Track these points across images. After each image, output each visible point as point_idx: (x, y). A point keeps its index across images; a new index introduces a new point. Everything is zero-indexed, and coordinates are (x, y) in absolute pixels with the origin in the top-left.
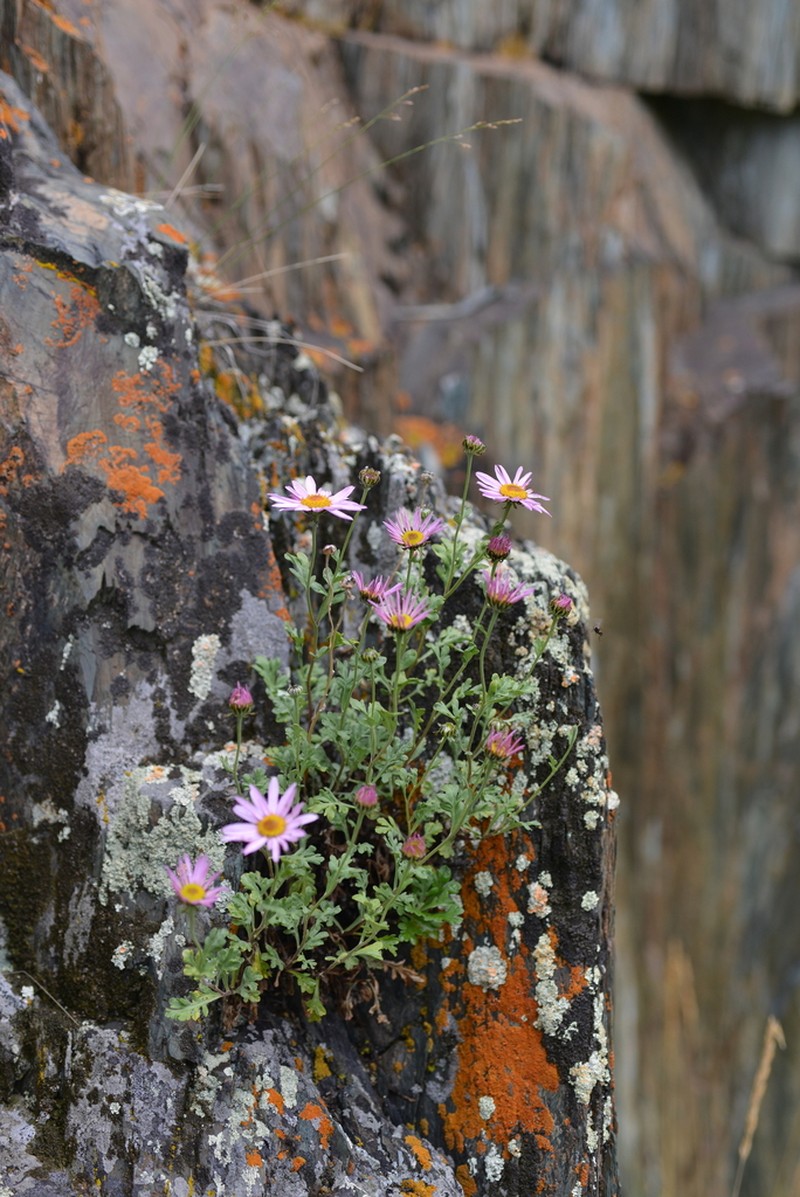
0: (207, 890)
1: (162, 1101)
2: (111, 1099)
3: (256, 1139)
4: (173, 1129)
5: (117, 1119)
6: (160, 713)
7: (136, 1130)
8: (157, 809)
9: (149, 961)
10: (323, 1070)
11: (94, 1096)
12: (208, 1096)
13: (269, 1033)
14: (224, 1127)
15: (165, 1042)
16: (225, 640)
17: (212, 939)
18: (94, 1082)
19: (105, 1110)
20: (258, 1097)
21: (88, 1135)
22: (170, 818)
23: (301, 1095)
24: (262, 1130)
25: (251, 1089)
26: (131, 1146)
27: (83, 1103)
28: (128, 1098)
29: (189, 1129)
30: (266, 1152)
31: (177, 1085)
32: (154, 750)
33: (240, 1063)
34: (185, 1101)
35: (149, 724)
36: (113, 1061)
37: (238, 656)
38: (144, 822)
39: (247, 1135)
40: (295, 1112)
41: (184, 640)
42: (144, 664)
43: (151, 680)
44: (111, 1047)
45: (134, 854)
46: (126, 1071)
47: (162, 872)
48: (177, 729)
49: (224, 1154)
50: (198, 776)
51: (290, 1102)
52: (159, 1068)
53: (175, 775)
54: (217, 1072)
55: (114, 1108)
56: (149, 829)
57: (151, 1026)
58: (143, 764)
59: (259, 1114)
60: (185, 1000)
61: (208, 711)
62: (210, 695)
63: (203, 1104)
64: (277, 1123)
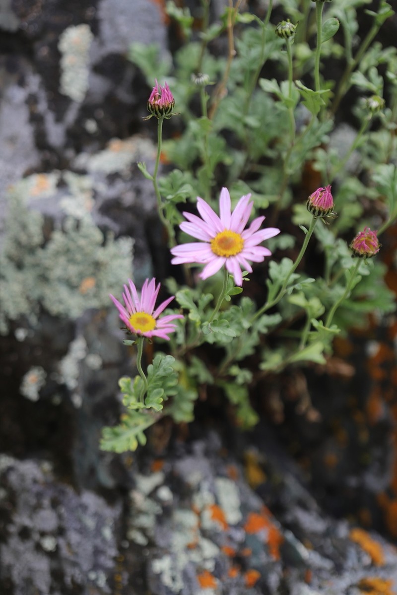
0: (157, 319)
1: (98, 531)
2: (43, 534)
3: (205, 560)
4: (115, 559)
5: (54, 555)
6: (36, 119)
7: (75, 564)
8: (49, 225)
9: (63, 389)
10: (256, 476)
11: (25, 533)
12: (146, 521)
13: (199, 447)
14: (167, 551)
15: (93, 471)
16: (95, 29)
17: (157, 368)
18: (22, 519)
19: (39, 548)
20: (199, 514)
21: (25, 574)
22: (64, 231)
23: (244, 508)
24: (209, 549)
25: (190, 508)
26: (73, 581)
27: (14, 542)
28: (60, 532)
29: (132, 558)
30: (217, 573)
31: (111, 514)
32: (34, 159)
33: (176, 483)
34: (122, 528)
35: (26, 132)
36: (39, 496)
37: (112, 47)
38: (37, 239)
39: (195, 557)
40: (239, 526)
41: (50, 37)
42: (12, 68)
43: (22, 83)
44: (35, 481)
45: (29, 276)
46: (55, 504)
47: (63, 292)
48: (56, 134)
49: (173, 579)
50: (87, 182)
51: (233, 516)
52: (90, 499)
53: (62, 185)
54: (153, 495)
55: (49, 544)
56: (43, 246)
57: (75, 455)
58: (27, 174)
59: (205, 533)
60: (118, 429)
61: (87, 111)
62: (88, 94)
63: (143, 531)
64: (224, 542)
